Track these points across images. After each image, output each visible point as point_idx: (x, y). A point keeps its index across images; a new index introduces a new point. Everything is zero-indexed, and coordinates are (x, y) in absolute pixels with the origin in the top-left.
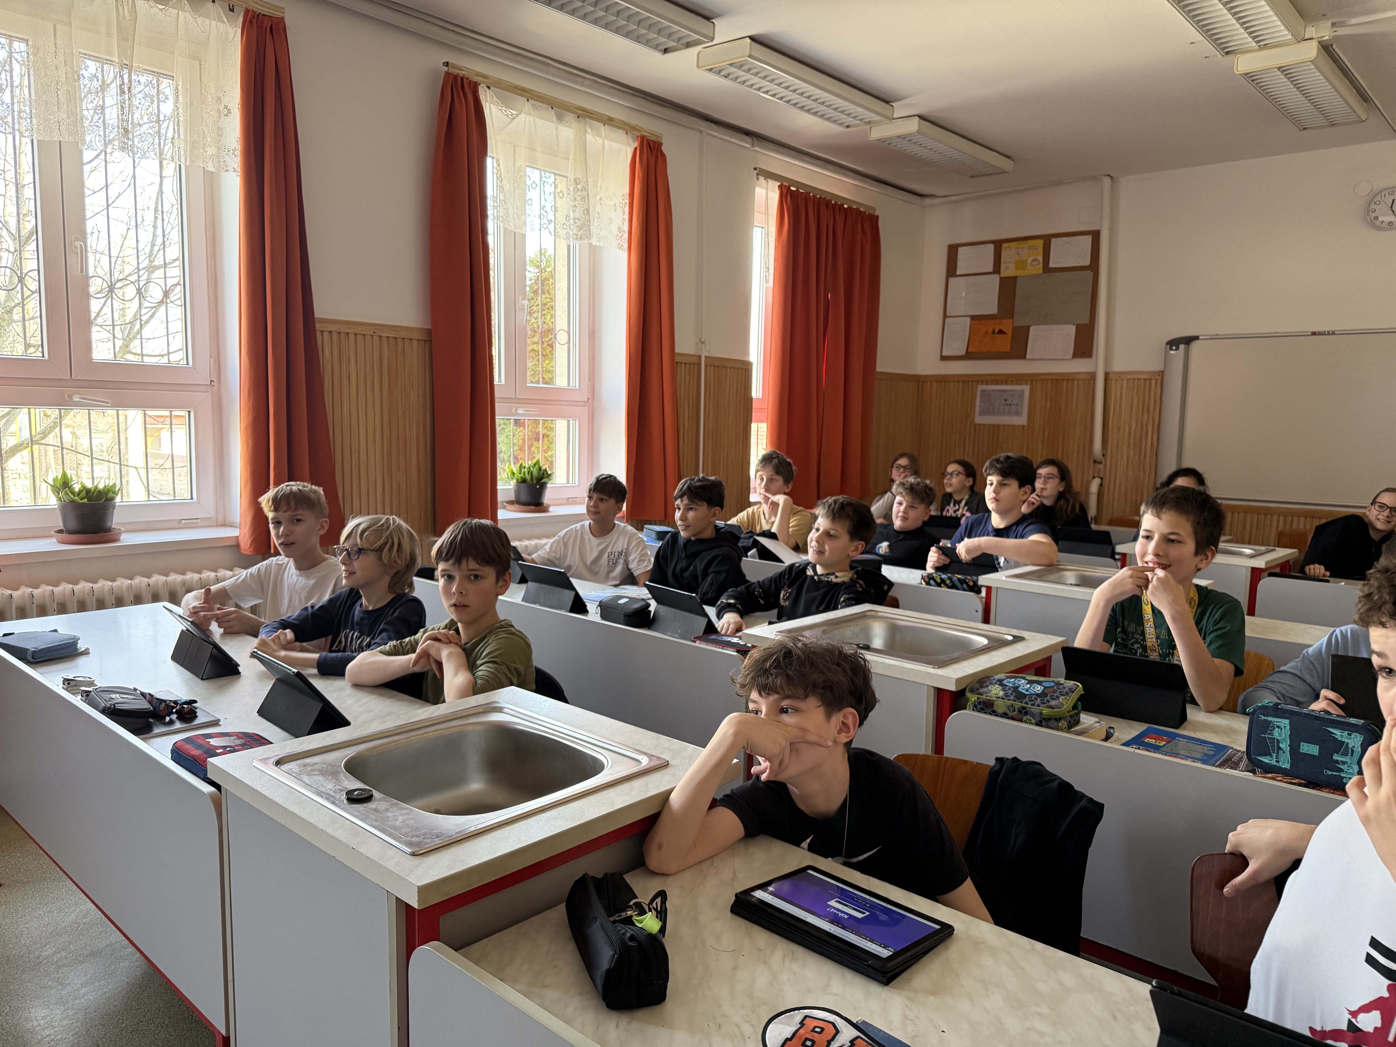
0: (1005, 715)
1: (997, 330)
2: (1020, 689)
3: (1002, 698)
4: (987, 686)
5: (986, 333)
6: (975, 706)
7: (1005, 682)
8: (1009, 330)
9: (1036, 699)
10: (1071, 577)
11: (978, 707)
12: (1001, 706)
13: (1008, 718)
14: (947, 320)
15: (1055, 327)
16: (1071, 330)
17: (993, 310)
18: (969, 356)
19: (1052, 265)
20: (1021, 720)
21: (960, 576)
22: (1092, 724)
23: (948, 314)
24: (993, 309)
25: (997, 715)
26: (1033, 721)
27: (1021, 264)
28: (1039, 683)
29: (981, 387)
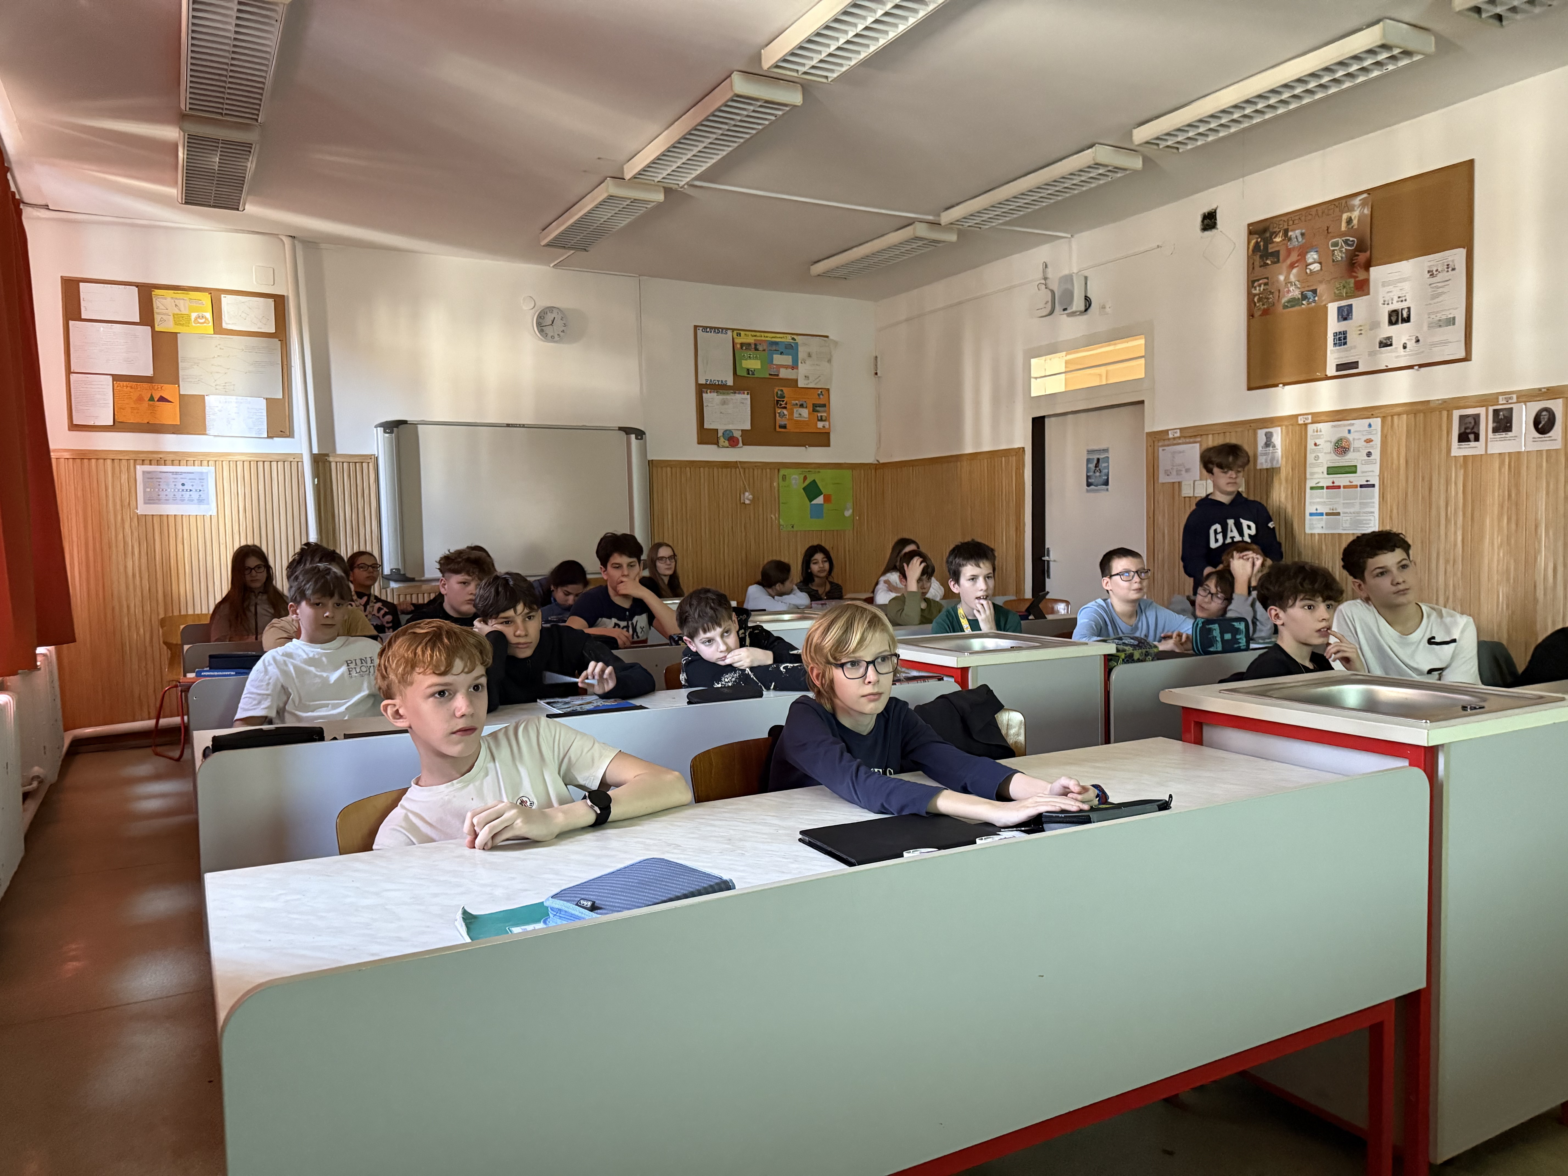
1: (156, 397)
5: (140, 398)
8: (174, 399)
14: (73, 377)
16: (259, 404)
17: (147, 371)
18: (117, 426)
19: (228, 325)
23: (74, 368)
24: (145, 369)
27: (181, 319)
29: (140, 469)
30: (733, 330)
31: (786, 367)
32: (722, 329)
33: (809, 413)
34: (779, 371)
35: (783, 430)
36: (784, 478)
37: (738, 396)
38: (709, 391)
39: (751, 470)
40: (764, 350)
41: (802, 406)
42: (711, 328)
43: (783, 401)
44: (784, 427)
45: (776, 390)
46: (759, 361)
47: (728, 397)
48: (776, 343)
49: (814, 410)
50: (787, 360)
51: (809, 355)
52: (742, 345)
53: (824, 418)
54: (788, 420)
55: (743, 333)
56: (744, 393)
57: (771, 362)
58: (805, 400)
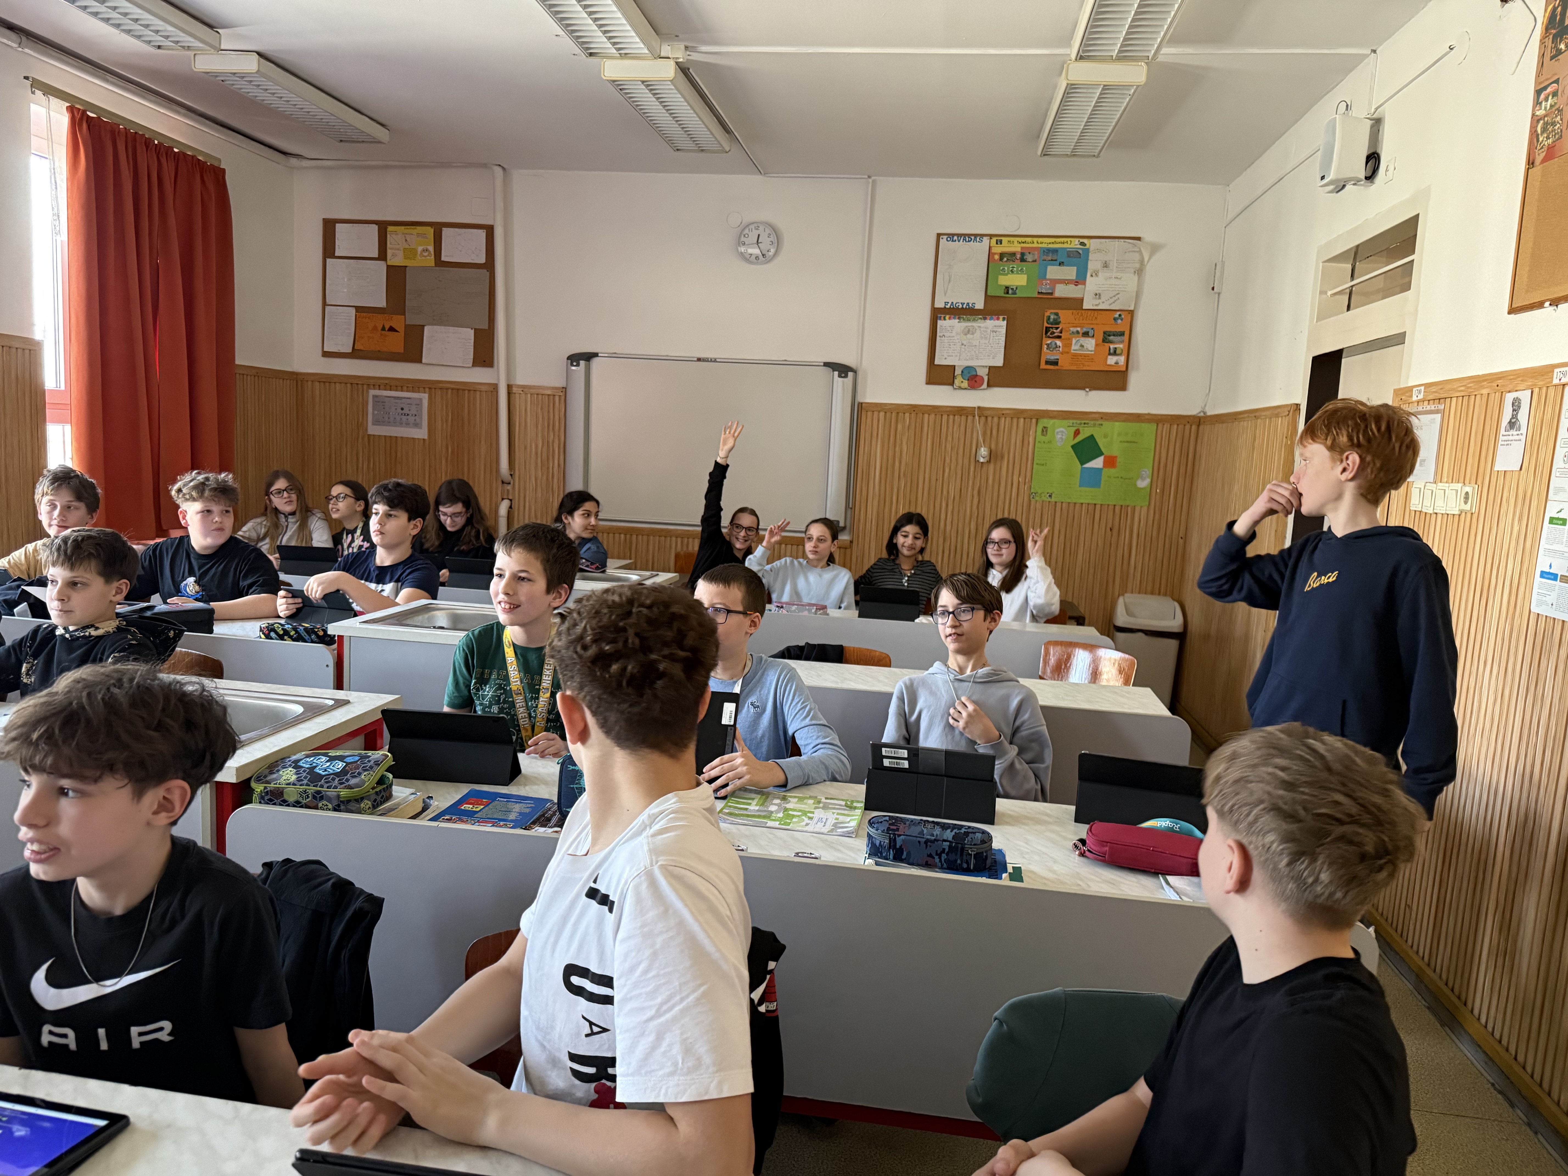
0: (297, 804)
1: (387, 327)
2: (317, 770)
3: (294, 784)
4: (278, 771)
5: (375, 328)
6: (262, 798)
7: (301, 764)
8: (401, 328)
9: (333, 779)
10: (441, 617)
11: (266, 798)
12: (291, 795)
13: (301, 807)
14: (328, 309)
15: (451, 329)
16: (469, 334)
17: (382, 303)
18: (355, 354)
19: (444, 258)
20: (316, 808)
21: (307, 626)
22: (407, 797)
23: (328, 301)
24: (380, 301)
25: (288, 805)
26: (330, 806)
27: (410, 253)
28: (341, 758)
29: (372, 392)
30: (991, 236)
31: (1066, 282)
32: (976, 236)
33: (1097, 345)
34: (1054, 289)
35: (1052, 367)
36: (1045, 430)
37: (990, 323)
38: (947, 317)
39: (996, 419)
40: (1035, 261)
41: (1086, 334)
42: (959, 235)
43: (1057, 328)
44: (1055, 363)
45: (1047, 314)
46: (1026, 276)
47: (975, 324)
48: (1055, 251)
49: (1105, 340)
50: (1070, 272)
51: (1105, 265)
52: (1002, 255)
53: (1118, 352)
54: (1062, 354)
55: (1005, 240)
56: (998, 319)
57: (1043, 276)
58: (1092, 326)
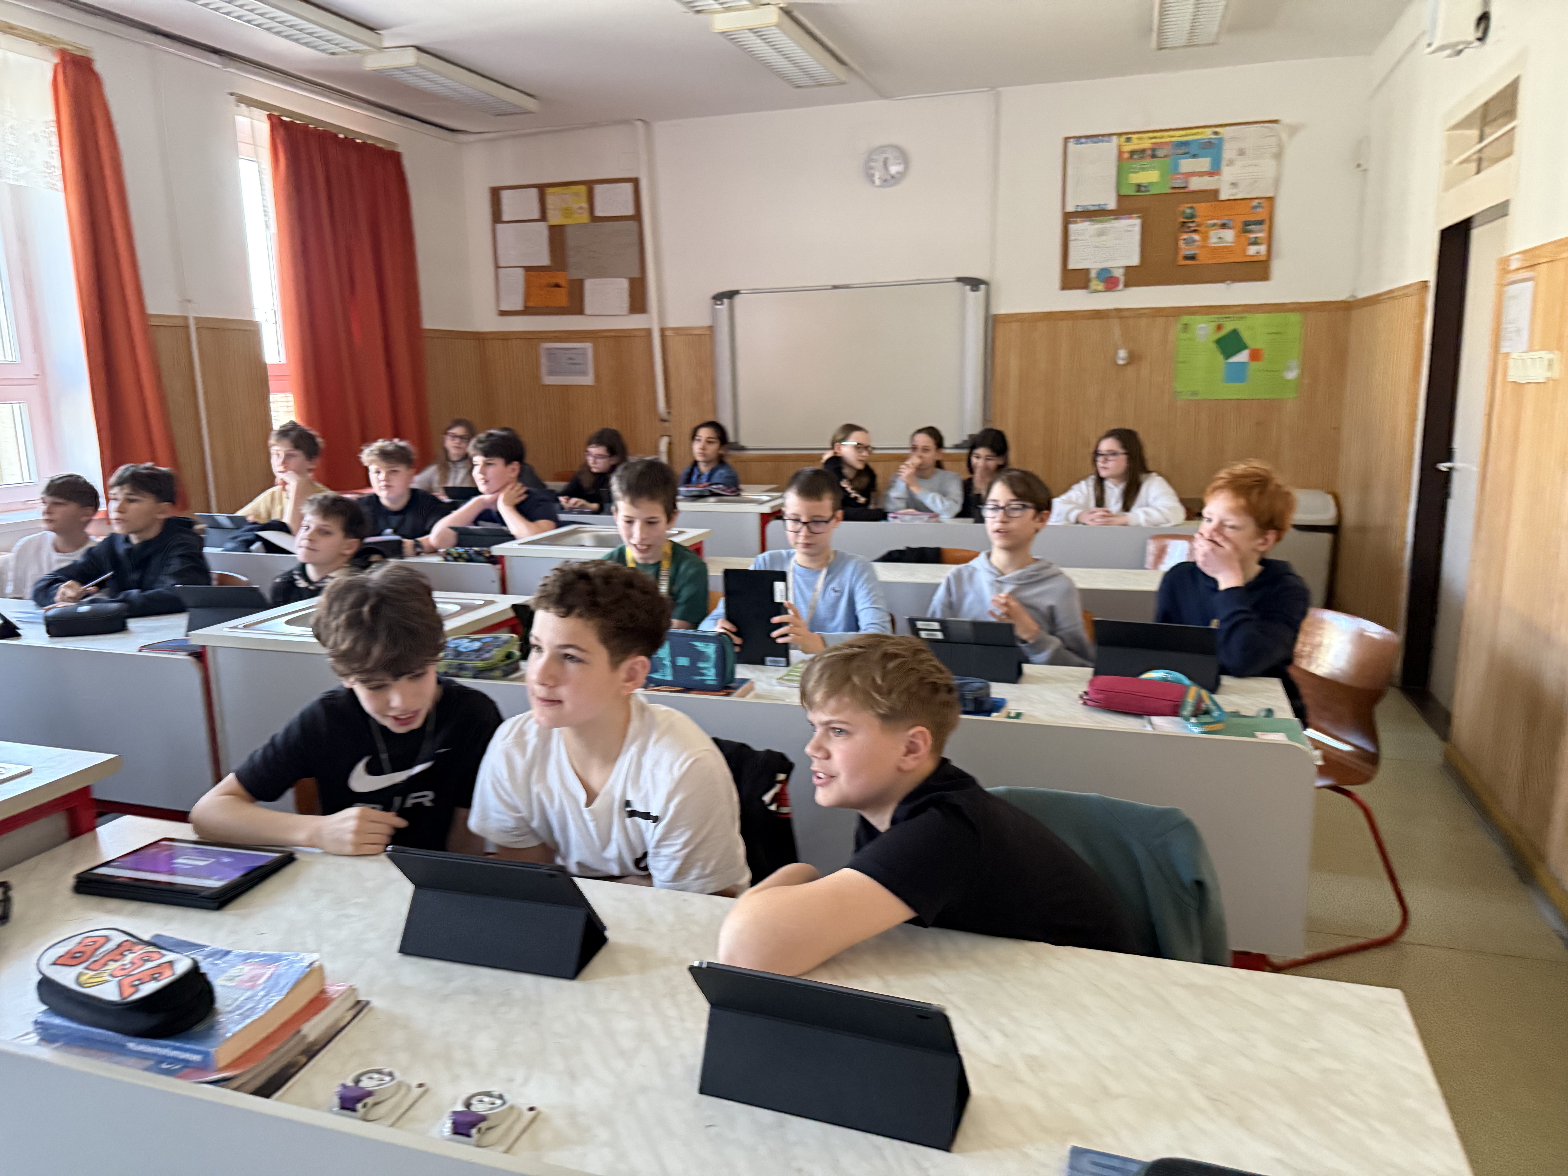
1: (552, 284)
2: (460, 648)
5: (543, 286)
8: (564, 283)
9: (472, 655)
10: (587, 539)
14: (500, 271)
15: (606, 280)
16: (624, 284)
17: (547, 261)
18: (527, 311)
19: (599, 213)
21: (476, 549)
23: (500, 264)
24: (543, 259)
27: (567, 212)
28: (480, 640)
29: (544, 345)
30: (1120, 135)
31: (1201, 174)
32: (1103, 136)
33: (1236, 236)
34: (1188, 182)
35: (1190, 262)
36: (1185, 327)
37: (1124, 223)
38: (1079, 220)
39: (1132, 321)
40: (1166, 156)
41: (1224, 226)
42: (1087, 137)
43: (1193, 222)
44: (1192, 258)
45: (1182, 208)
46: (1157, 172)
47: (1107, 225)
48: (1187, 143)
49: (1244, 230)
50: (1204, 164)
51: (1241, 153)
52: (1132, 153)
53: (1259, 241)
54: (1200, 248)
55: (1135, 136)
56: (1131, 218)
57: (1175, 170)
58: (1231, 217)
